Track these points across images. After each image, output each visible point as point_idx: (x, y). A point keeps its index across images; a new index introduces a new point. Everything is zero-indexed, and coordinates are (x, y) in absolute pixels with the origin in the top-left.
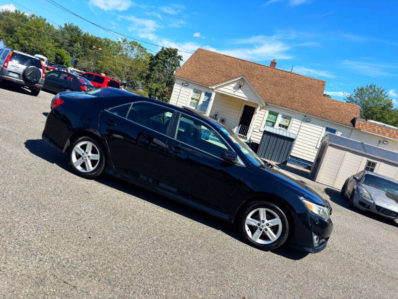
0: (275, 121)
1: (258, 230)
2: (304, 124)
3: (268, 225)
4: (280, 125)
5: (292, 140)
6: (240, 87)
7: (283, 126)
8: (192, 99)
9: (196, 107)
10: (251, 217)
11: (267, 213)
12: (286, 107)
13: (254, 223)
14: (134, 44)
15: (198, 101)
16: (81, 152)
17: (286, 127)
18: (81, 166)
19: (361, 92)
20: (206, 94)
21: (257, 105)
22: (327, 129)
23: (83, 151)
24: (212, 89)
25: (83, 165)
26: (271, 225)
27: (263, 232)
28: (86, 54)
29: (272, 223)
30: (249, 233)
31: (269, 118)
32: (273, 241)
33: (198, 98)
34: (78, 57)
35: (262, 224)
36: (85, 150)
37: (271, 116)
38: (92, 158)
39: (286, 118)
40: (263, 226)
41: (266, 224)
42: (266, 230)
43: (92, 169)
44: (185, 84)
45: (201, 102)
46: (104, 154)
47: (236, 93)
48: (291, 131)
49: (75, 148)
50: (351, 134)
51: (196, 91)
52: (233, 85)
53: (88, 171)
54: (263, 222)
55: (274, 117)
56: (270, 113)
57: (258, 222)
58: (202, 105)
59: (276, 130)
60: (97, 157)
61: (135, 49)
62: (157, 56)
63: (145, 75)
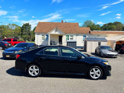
0: (69, 38)
1: (94, 75)
2: (77, 37)
5: (76, 42)
6: (56, 31)
7: (71, 39)
8: (42, 38)
9: (44, 40)
11: (95, 69)
12: (71, 33)
13: (92, 73)
14: (13, 25)
15: (44, 38)
16: (32, 70)
17: (72, 39)
18: (33, 74)
19: (85, 23)
20: (46, 35)
22: (84, 36)
23: (32, 69)
24: (48, 34)
25: (34, 74)
26: (97, 72)
29: (97, 71)
30: (92, 77)
32: (99, 76)
35: (95, 73)
36: (33, 69)
38: (36, 70)
39: (71, 36)
41: (96, 72)
42: (96, 74)
43: (37, 74)
44: (39, 34)
45: (45, 38)
46: (40, 68)
47: (56, 33)
48: (74, 40)
49: (29, 69)
50: (90, 36)
51: (43, 35)
52: (54, 31)
53: (36, 75)
54: (95, 72)
56: (67, 36)
57: (94, 73)
58: (46, 39)
59: (70, 41)
60: (38, 69)
61: (14, 26)
62: (23, 27)
63: (20, 34)
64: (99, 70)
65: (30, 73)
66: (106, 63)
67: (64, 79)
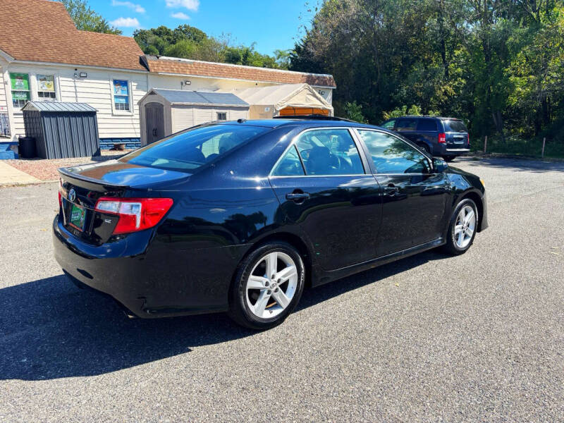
0: (29, 89)
1: (462, 234)
2: (79, 83)
4: (40, 94)
7: (47, 94)
12: (38, 61)
13: (459, 229)
17: (53, 95)
18: (268, 307)
22: (116, 82)
23: (265, 279)
29: (469, 218)
31: (14, 86)
32: (471, 236)
36: (264, 274)
37: (17, 82)
38: (282, 281)
39: (45, 79)
43: (289, 298)
48: (64, 100)
50: (147, 81)
53: (285, 307)
55: (24, 82)
56: (13, 76)
60: (291, 271)
64: (471, 214)
65: (251, 307)
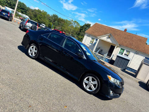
1: (88, 85)
2: (135, 55)
3: (92, 83)
6: (109, 38)
7: (126, 55)
8: (91, 41)
9: (92, 44)
10: (86, 80)
11: (92, 78)
12: (128, 47)
13: (87, 82)
14: (76, 22)
15: (93, 42)
17: (128, 55)
18: (31, 54)
20: (96, 40)
21: (115, 45)
22: (146, 58)
24: (98, 38)
27: (90, 86)
28: (59, 24)
29: (94, 83)
31: (120, 51)
32: (93, 90)
33: (93, 41)
34: (56, 25)
36: (33, 49)
38: (35, 52)
39: (128, 52)
40: (90, 84)
44: (89, 36)
45: (94, 43)
46: (38, 51)
47: (107, 40)
48: (129, 57)
49: (30, 48)
51: (92, 39)
52: (107, 37)
53: (33, 56)
54: (90, 82)
55: (123, 51)
56: (121, 49)
57: (88, 82)
58: (94, 44)
59: (123, 56)
62: (83, 26)
63: (78, 33)
64: (96, 82)
65: (29, 51)
66: (110, 78)
67: (54, 73)
